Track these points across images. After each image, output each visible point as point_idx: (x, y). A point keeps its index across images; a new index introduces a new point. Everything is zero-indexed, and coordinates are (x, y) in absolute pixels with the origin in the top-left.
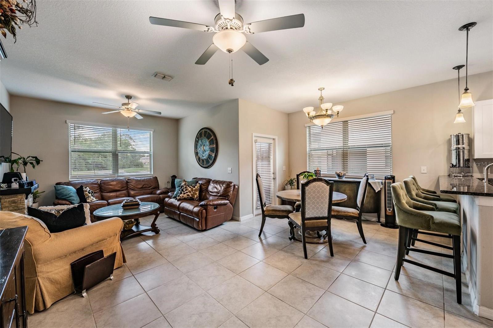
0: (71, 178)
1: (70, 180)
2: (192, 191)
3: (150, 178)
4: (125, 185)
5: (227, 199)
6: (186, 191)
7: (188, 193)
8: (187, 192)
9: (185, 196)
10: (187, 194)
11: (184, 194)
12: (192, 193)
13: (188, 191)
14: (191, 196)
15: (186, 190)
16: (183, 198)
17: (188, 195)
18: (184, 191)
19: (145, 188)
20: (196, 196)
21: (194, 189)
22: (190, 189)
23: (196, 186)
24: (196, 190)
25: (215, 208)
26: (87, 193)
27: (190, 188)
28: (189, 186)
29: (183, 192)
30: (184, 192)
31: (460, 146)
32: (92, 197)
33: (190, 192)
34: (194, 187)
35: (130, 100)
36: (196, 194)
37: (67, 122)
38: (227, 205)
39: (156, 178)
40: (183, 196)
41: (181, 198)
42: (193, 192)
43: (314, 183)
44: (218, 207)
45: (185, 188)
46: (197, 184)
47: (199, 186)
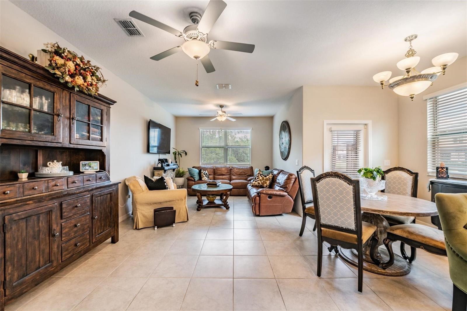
0: (201, 164)
1: (201, 165)
2: (263, 180)
3: (247, 168)
4: (229, 171)
5: (285, 190)
6: (258, 180)
7: (259, 182)
8: (258, 181)
9: (256, 183)
10: (258, 182)
11: (256, 181)
12: (262, 182)
13: (259, 180)
14: (261, 184)
15: (258, 178)
16: (255, 185)
17: (259, 183)
18: (256, 179)
19: (242, 175)
20: (265, 185)
21: (265, 178)
22: (261, 178)
23: (268, 175)
24: (267, 180)
25: (270, 197)
26: (203, 174)
27: (262, 177)
28: (261, 175)
29: (255, 180)
30: (256, 180)
32: (205, 177)
33: (261, 180)
34: (266, 177)
36: (266, 183)
37: (199, 129)
38: (285, 197)
39: (252, 168)
40: (255, 184)
41: (254, 185)
42: (264, 181)
44: (273, 197)
45: (258, 176)
46: (271, 174)
47: (271, 176)
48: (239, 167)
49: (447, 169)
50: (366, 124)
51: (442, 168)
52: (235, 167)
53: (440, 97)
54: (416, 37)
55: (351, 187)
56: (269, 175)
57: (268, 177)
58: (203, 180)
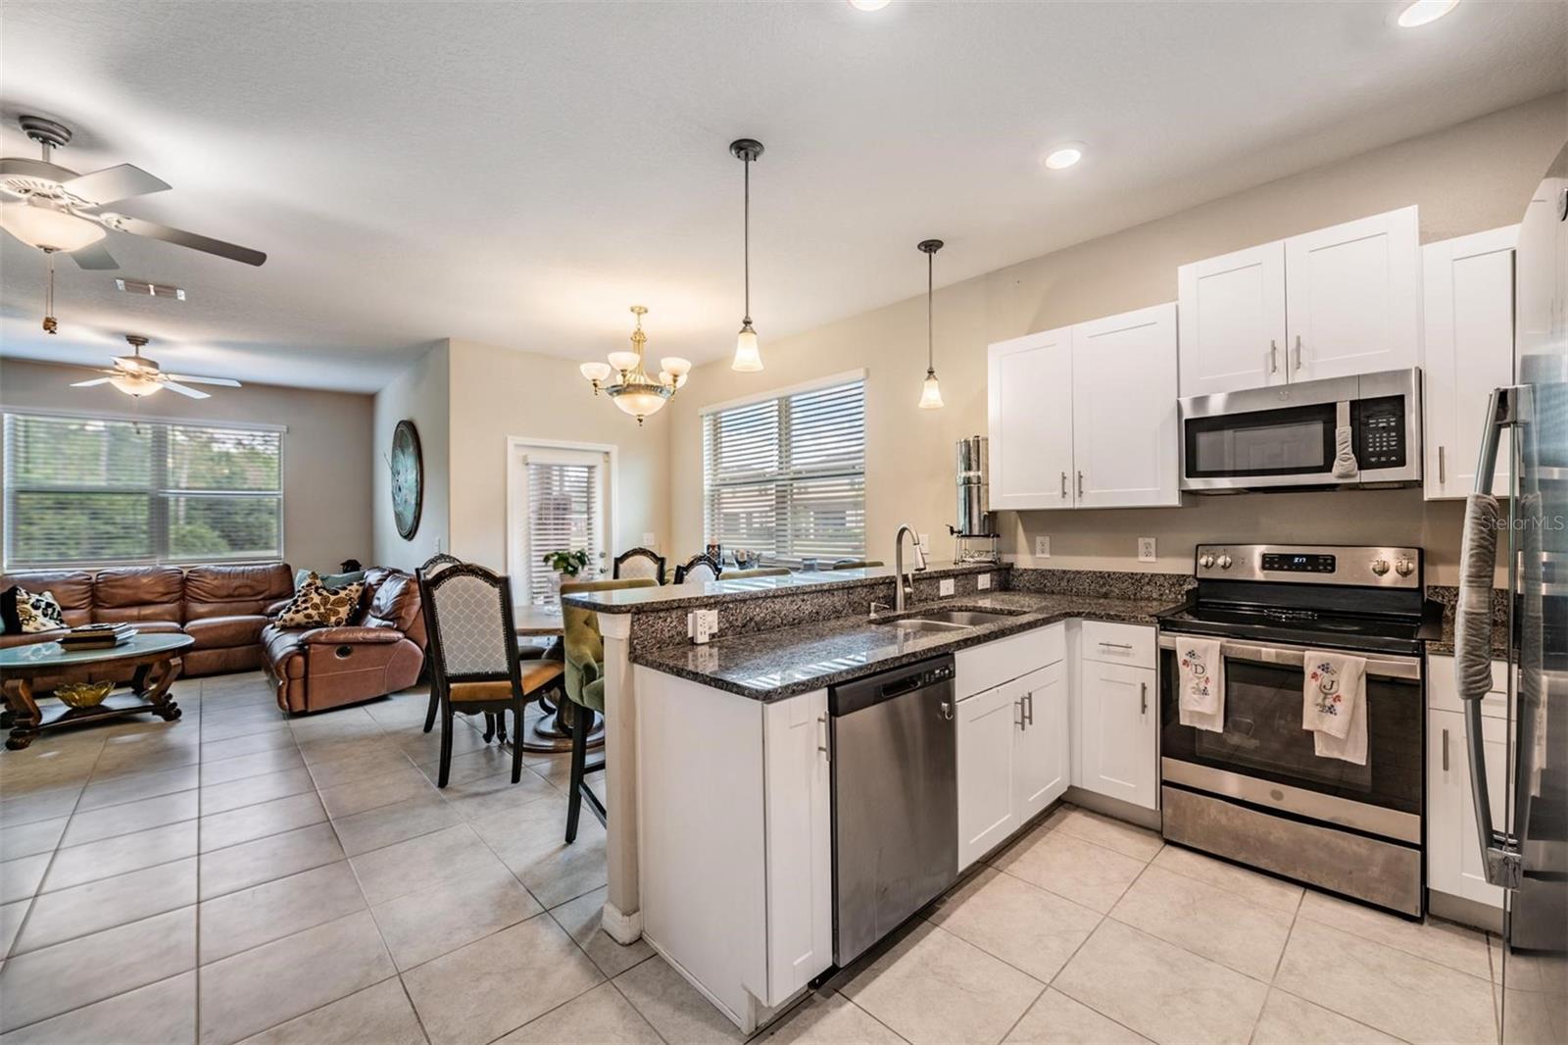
0: (9, 568)
1: (6, 572)
2: (325, 605)
3: (264, 570)
4: (176, 588)
5: (395, 626)
6: (304, 606)
7: (310, 611)
8: (306, 608)
9: (300, 618)
10: (306, 612)
11: (297, 612)
12: (322, 610)
13: (309, 605)
14: (316, 618)
15: (305, 602)
16: (293, 624)
17: (309, 616)
18: (299, 603)
19: (239, 596)
20: (333, 619)
21: (332, 598)
22: (317, 599)
23: (345, 589)
24: (341, 602)
25: (342, 652)
26: (28, 606)
27: (320, 594)
28: (316, 591)
29: (293, 608)
30: (298, 606)
31: (972, 474)
32: (42, 619)
33: (316, 607)
34: (336, 593)
35: (140, 348)
36: (337, 613)
38: (396, 645)
39: (287, 568)
40: (292, 620)
41: (288, 624)
42: (329, 606)
43: (454, 580)
44: (355, 648)
45: (305, 595)
46: (355, 583)
47: (357, 591)
48: (228, 569)
49: (719, 547)
50: (607, 453)
51: (713, 547)
52: (206, 570)
53: (723, 414)
54: (646, 311)
55: (497, 590)
56: (349, 588)
57: (343, 594)
58: (27, 633)
